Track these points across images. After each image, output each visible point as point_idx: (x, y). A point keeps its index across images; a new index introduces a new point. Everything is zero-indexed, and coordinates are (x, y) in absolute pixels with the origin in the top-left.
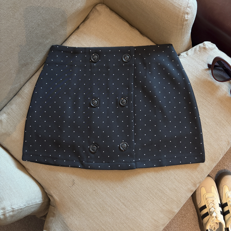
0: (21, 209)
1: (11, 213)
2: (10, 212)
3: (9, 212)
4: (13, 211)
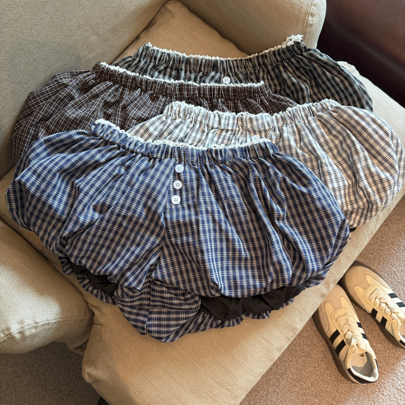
0: (49, 324)
1: (34, 331)
2: (32, 328)
3: (29, 329)
4: (36, 328)
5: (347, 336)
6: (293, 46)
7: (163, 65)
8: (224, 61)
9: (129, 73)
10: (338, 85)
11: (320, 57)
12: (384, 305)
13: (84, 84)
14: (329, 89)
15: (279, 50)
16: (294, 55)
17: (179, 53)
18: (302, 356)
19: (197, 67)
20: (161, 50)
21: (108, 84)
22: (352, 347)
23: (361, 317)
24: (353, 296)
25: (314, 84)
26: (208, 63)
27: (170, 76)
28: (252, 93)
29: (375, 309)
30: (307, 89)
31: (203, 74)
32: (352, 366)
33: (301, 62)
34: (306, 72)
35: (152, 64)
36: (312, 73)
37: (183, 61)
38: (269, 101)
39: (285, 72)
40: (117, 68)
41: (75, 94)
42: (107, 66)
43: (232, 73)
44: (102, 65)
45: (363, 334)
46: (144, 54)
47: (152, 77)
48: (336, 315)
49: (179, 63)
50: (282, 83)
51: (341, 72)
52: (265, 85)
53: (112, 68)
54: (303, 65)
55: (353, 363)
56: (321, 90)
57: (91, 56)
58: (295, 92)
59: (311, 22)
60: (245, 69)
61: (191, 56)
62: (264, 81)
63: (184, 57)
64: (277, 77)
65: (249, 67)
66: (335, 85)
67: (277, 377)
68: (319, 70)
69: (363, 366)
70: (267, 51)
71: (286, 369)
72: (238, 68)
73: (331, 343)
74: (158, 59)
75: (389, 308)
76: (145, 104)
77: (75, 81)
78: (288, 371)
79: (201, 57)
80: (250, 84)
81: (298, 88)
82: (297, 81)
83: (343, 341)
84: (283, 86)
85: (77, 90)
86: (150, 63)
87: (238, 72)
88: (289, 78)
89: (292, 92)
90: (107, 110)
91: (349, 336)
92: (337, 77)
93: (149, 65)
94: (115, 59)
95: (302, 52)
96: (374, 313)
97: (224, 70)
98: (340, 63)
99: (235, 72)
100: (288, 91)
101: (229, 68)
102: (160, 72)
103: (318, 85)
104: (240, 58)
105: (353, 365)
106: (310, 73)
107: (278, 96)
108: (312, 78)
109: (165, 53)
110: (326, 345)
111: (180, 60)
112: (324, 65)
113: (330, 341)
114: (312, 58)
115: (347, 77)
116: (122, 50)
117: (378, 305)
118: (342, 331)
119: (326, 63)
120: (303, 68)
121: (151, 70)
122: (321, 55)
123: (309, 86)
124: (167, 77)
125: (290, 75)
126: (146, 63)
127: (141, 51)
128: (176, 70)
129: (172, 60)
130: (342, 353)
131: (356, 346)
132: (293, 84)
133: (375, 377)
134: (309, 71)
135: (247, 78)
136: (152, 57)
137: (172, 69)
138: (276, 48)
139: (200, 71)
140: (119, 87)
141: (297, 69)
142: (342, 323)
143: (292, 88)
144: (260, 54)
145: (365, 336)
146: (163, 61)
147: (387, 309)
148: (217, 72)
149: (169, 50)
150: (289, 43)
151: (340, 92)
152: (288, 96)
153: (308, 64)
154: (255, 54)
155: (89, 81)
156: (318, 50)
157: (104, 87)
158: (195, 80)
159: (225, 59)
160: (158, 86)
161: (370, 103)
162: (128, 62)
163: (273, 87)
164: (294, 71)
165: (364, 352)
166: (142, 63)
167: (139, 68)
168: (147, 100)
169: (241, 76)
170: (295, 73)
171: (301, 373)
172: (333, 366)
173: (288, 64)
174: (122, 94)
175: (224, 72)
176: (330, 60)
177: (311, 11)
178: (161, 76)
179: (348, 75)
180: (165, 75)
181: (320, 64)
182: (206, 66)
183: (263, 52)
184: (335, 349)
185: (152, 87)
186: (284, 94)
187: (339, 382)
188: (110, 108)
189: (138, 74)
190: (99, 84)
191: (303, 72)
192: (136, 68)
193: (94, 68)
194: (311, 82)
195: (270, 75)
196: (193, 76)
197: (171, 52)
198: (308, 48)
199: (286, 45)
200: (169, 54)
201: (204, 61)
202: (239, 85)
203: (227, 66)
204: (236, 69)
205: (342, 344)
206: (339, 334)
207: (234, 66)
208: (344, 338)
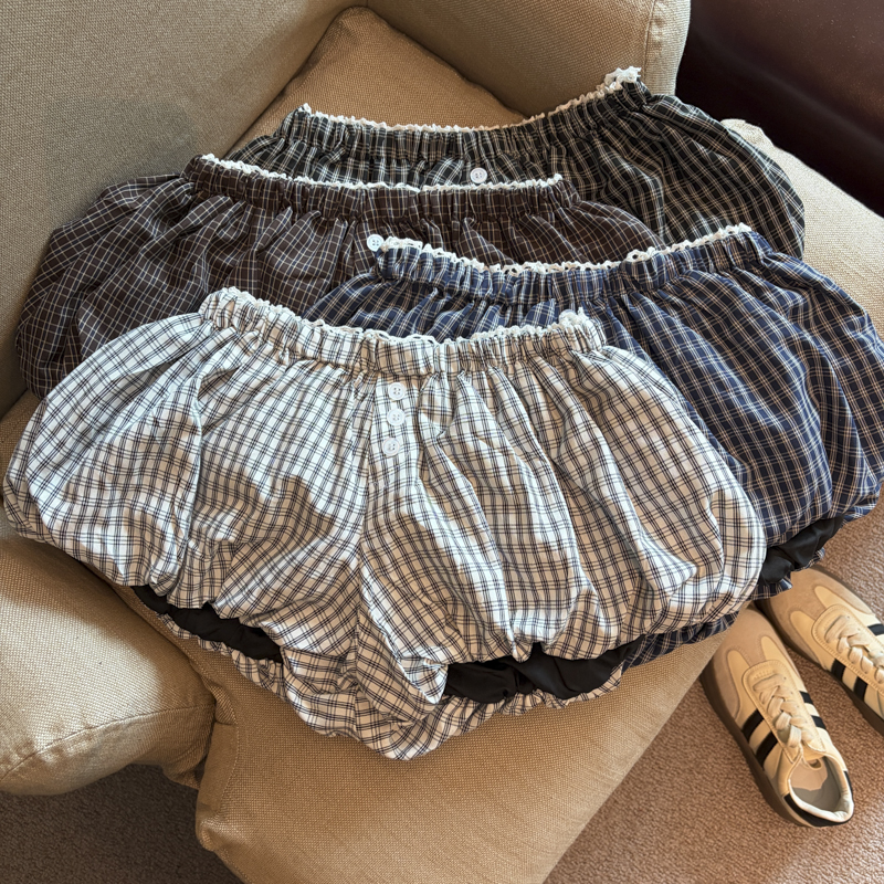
5: (779, 723)
6: (620, 92)
7: (338, 150)
8: (472, 135)
9: (265, 173)
10: (724, 171)
11: (682, 114)
12: (858, 652)
13: (168, 206)
14: (706, 181)
15: (589, 103)
16: (624, 113)
17: (372, 123)
18: (684, 771)
19: (412, 150)
20: (332, 118)
21: (221, 202)
22: (793, 746)
23: (810, 678)
24: (789, 633)
25: (672, 172)
26: (436, 140)
27: (355, 174)
28: (534, 200)
29: (841, 660)
30: (656, 186)
31: (427, 164)
32: (794, 789)
33: (641, 128)
34: (654, 148)
35: (314, 150)
36: (666, 150)
37: (381, 140)
38: (575, 216)
39: (607, 150)
40: (238, 165)
41: (151, 228)
42: (217, 161)
43: (490, 159)
44: (205, 161)
45: (814, 717)
46: (295, 129)
47: (316, 179)
48: (752, 678)
49: (374, 145)
50: (601, 175)
51: (730, 143)
52: (565, 183)
53: (228, 165)
54: (646, 133)
55: (795, 782)
56: (689, 186)
57: (181, 142)
58: (630, 193)
59: (657, 38)
60: (519, 148)
61: (398, 126)
62: (562, 174)
63: (382, 130)
64: (590, 162)
65: (526, 143)
66: (720, 173)
67: (629, 818)
68: (681, 142)
69: (820, 787)
70: (564, 107)
71: (649, 800)
72: (503, 148)
73: (744, 739)
74: (326, 139)
75: (870, 657)
76: (303, 241)
77: (149, 201)
78: (653, 803)
79: (420, 128)
80: (530, 183)
81: (638, 185)
82: (634, 169)
83: (771, 735)
84: (604, 180)
85: (155, 218)
86: (309, 148)
87: (503, 157)
88: (616, 162)
89: (625, 194)
90: (223, 256)
91: (784, 722)
92: (721, 154)
93: (307, 152)
94: (235, 145)
95: (641, 104)
96: (838, 669)
97: (472, 153)
98: (728, 124)
99: (496, 157)
100: (616, 193)
101: (482, 149)
102: (332, 167)
103: (681, 175)
104: (506, 126)
105: (796, 786)
106: (662, 150)
107: (594, 205)
108: (668, 160)
109: (341, 124)
110: (734, 744)
111: (374, 139)
112: (691, 129)
113: (742, 734)
114: (665, 117)
115: (743, 154)
116: (249, 124)
117: (846, 652)
118: (767, 712)
119: (695, 126)
120: (645, 139)
121: (312, 162)
122: (683, 109)
123: (661, 179)
124: (348, 177)
125: (618, 157)
126: (300, 148)
127: (288, 122)
128: (366, 159)
129: (358, 138)
130: (772, 760)
131: (800, 745)
132: (626, 176)
133: (845, 811)
134: (659, 146)
135: (524, 169)
136: (313, 134)
137: (358, 158)
138: (584, 99)
139: (420, 158)
140: (245, 206)
141: (634, 142)
142: (767, 694)
143: (624, 184)
144: (550, 114)
145: (819, 722)
146: (338, 141)
147: (866, 659)
148: (456, 160)
149: (349, 117)
150: (611, 86)
151: (731, 186)
152: (616, 202)
153: (656, 130)
154: (539, 114)
155: (180, 198)
156: (677, 99)
157: (212, 209)
158: (410, 180)
159: (473, 129)
160: (330, 198)
161: (798, 208)
162: (261, 150)
163: (582, 186)
164: (626, 147)
165: (818, 758)
166: (293, 148)
167: (286, 161)
168: (309, 232)
169: (510, 165)
170: (628, 151)
171: (682, 807)
172: (752, 789)
173: (613, 133)
174: (253, 220)
175: (473, 157)
176: (705, 119)
177: (657, 13)
178: (336, 175)
179: (745, 149)
180: (343, 172)
181: (683, 129)
182: (433, 147)
183: (557, 110)
184: (755, 752)
185: (316, 202)
186: (607, 200)
187: (768, 826)
188: (228, 252)
189: (283, 176)
190: (202, 201)
191: (647, 148)
192: (280, 160)
193: (189, 169)
194: (665, 170)
195: (575, 158)
196: (404, 171)
197: (353, 121)
198: (653, 95)
199: (605, 91)
200: (349, 127)
201: (427, 136)
202: (507, 186)
203: (478, 145)
204: (499, 150)
205: (770, 741)
206: (762, 719)
207: (493, 144)
208: (772, 727)
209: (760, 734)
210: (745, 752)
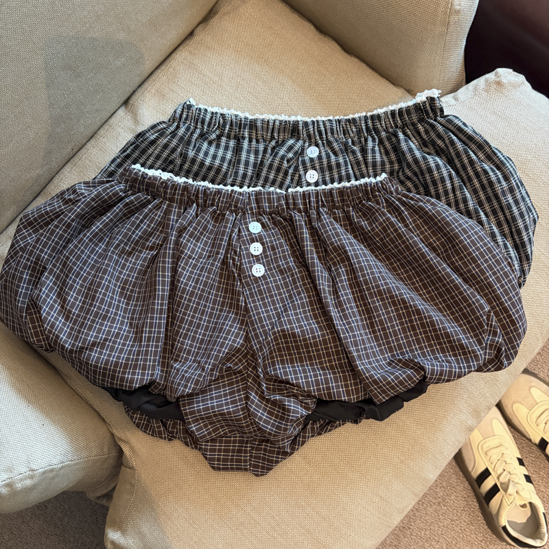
5: (502, 479)
6: (425, 102)
7: (215, 131)
8: (310, 123)
15: (400, 109)
16: (423, 119)
17: (239, 113)
19: (267, 133)
20: (210, 109)
22: (510, 495)
23: (523, 447)
24: (511, 417)
26: (284, 125)
27: (227, 148)
29: (546, 438)
31: (277, 142)
35: (198, 131)
37: (245, 125)
43: (322, 141)
45: (525, 476)
46: (184, 116)
48: (485, 446)
49: (240, 128)
55: (510, 513)
60: (344, 135)
61: (257, 116)
63: (246, 118)
64: (394, 149)
65: (351, 132)
69: (525, 521)
70: (380, 111)
72: (332, 133)
73: (477, 486)
74: (206, 123)
78: (412, 524)
83: (495, 486)
86: (195, 130)
87: (331, 139)
91: (505, 477)
93: (193, 132)
97: (309, 136)
99: (327, 139)
101: (316, 133)
102: (210, 143)
104: (337, 118)
105: (509, 520)
109: (216, 113)
110: (469, 487)
111: (240, 124)
113: (475, 483)
114: (450, 126)
118: (494, 470)
121: (196, 140)
124: (221, 150)
126: (188, 129)
128: (235, 138)
129: (229, 123)
130: (495, 502)
131: (515, 494)
133: (542, 539)
135: (346, 150)
136: (197, 120)
137: (229, 137)
139: (272, 138)
142: (495, 458)
146: (215, 125)
148: (298, 140)
149: (223, 108)
158: (265, 154)
159: (312, 119)
165: (527, 503)
166: (183, 129)
167: (177, 137)
169: (335, 145)
172: (480, 518)
175: (310, 139)
178: (213, 148)
180: (218, 146)
182: (282, 130)
184: (484, 495)
187: (488, 543)
195: (384, 146)
196: (261, 147)
197: (225, 111)
200: (223, 115)
201: (277, 123)
203: (314, 130)
204: (329, 134)
205: (495, 490)
206: (490, 474)
207: (326, 130)
208: (497, 480)
209: (488, 484)
210: (477, 495)
